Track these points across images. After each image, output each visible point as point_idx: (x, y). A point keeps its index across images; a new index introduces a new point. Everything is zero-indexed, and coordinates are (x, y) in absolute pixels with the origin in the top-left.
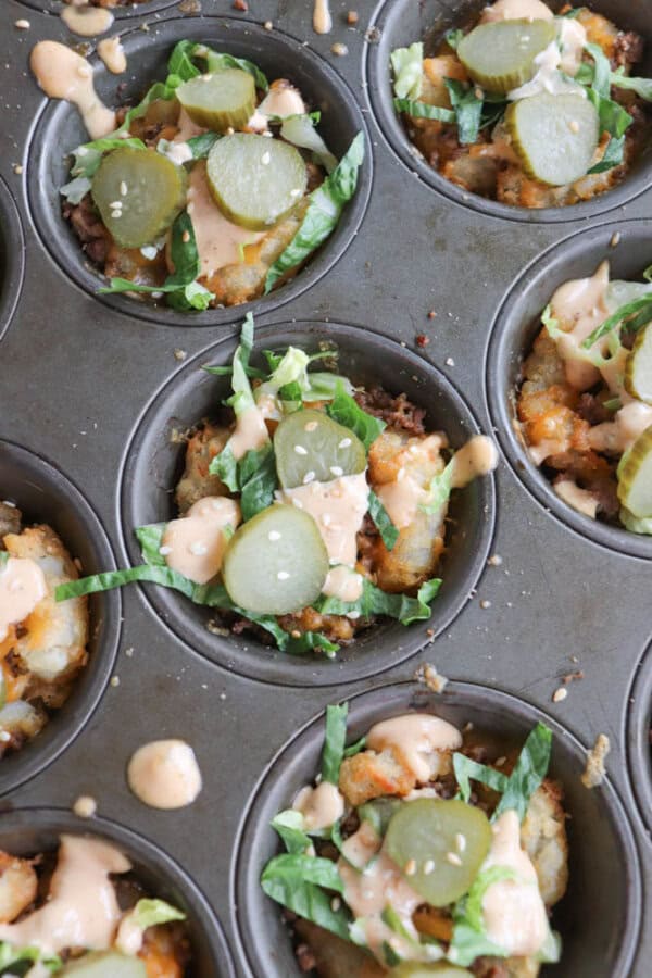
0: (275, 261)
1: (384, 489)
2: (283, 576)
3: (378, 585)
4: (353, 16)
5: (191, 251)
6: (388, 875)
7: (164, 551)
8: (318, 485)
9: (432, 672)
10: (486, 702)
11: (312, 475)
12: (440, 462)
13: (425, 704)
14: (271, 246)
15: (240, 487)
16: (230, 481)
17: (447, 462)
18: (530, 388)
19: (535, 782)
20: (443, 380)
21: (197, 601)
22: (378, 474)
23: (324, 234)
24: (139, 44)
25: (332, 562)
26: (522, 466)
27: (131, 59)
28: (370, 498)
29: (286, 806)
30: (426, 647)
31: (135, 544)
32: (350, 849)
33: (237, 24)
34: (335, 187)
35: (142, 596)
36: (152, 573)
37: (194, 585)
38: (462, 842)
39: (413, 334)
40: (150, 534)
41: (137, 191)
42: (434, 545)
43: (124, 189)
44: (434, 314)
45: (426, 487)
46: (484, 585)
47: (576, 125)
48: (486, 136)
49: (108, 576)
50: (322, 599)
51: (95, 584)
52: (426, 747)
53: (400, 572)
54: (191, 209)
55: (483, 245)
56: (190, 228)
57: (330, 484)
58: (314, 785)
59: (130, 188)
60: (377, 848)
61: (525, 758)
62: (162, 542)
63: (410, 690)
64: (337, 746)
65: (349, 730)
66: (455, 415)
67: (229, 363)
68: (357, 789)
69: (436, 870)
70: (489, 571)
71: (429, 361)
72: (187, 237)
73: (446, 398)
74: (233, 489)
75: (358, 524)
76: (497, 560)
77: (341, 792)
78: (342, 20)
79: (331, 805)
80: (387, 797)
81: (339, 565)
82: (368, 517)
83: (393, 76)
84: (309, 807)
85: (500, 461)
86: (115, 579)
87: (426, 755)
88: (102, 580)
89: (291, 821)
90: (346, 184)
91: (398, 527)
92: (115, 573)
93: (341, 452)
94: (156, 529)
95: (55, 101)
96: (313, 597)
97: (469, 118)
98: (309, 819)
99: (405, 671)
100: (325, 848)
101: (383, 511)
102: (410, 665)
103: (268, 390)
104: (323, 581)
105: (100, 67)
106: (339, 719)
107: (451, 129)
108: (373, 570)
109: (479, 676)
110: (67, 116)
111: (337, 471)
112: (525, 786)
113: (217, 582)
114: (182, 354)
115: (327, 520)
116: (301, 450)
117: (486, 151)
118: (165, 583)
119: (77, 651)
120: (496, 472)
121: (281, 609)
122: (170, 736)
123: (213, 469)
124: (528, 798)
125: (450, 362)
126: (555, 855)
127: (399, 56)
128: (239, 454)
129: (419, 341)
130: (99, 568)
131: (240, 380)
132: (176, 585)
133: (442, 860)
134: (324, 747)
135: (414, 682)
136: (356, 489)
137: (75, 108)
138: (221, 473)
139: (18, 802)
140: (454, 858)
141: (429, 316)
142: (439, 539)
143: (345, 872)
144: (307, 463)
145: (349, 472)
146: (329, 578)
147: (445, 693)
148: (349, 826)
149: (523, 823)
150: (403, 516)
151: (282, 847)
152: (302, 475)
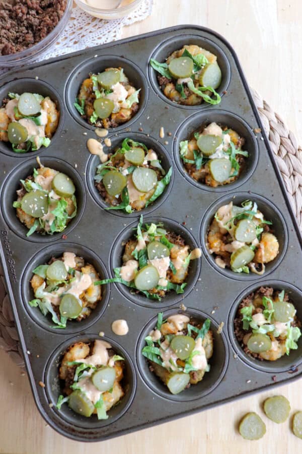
0: (148, 199)
1: (173, 260)
2: (149, 281)
3: (171, 282)
4: (170, 134)
5: (127, 198)
6: (171, 352)
7: (120, 274)
8: (158, 259)
9: (183, 306)
10: (195, 313)
11: (156, 257)
12: (188, 253)
13: (181, 313)
14: (147, 196)
15: (138, 258)
16: (136, 257)
17: (189, 254)
18: (211, 233)
19: (206, 331)
20: (189, 234)
21: (128, 286)
22: (173, 256)
23: (161, 193)
24: (114, 139)
26: (207, 256)
27: (113, 143)
28: (170, 263)
29: (148, 335)
30: (182, 300)
31: (113, 272)
32: (162, 345)
33: (140, 135)
34: (164, 181)
35: (115, 285)
36: (118, 280)
37: (127, 282)
38: (188, 346)
39: (182, 222)
40: (117, 270)
41: (114, 182)
42: (185, 273)
43: (111, 182)
44: (188, 216)
45: (184, 260)
46: (197, 286)
47: (226, 167)
48: (203, 167)
49: (107, 280)
50: (158, 286)
51: (104, 282)
52: (181, 322)
53: (177, 280)
54: (128, 187)
55: (201, 198)
56: (127, 191)
57: (161, 259)
58: (154, 330)
59: (113, 181)
60: (169, 346)
61: (204, 326)
62: (120, 272)
63: (178, 309)
64: (160, 322)
65: (163, 318)
66: (192, 243)
67: (136, 227)
68: (164, 332)
69: (182, 352)
70: (198, 282)
71: (186, 229)
72: (126, 194)
73: (190, 238)
74: (137, 259)
75: (167, 268)
76: (200, 279)
77: (161, 332)
78: (167, 134)
79: (159, 335)
80: (172, 334)
81: (162, 278)
82: (169, 267)
83: (180, 149)
84: (153, 335)
85: (202, 255)
86: (108, 281)
87: (181, 324)
88: (106, 281)
89: (149, 338)
90: (167, 181)
91: (177, 270)
92: (109, 279)
93: (163, 252)
94: (119, 269)
95: (93, 155)
96: (156, 285)
97: (199, 163)
98: (153, 338)
99: (177, 305)
100: (156, 345)
101: (173, 266)
102: (178, 304)
103: (146, 234)
104: (158, 282)
105: (104, 145)
106: (161, 316)
107: (194, 166)
108: (170, 278)
109: (194, 307)
110: (96, 159)
111: (162, 256)
112: (204, 332)
113: (133, 282)
114: (125, 225)
115: (160, 268)
116: (154, 251)
117: (203, 171)
118: (121, 282)
119: (99, 297)
120: (201, 258)
121: (148, 289)
122: (121, 319)
123: (132, 254)
124: (204, 335)
125: (191, 229)
126: (210, 348)
127: (182, 144)
128: (139, 250)
129: (184, 223)
130: (105, 278)
131: (139, 232)
132: (123, 283)
133: (183, 349)
134: (157, 322)
135: (179, 308)
136: (167, 260)
137: (98, 156)
138: (134, 255)
139: (86, 332)
140: (186, 349)
141: (186, 217)
142: (187, 272)
143: (161, 351)
144: (155, 254)
145: (165, 256)
146: (160, 282)
147: (186, 311)
148: (162, 340)
149: (203, 340)
150: (178, 267)
151: (146, 344)
152: (154, 257)
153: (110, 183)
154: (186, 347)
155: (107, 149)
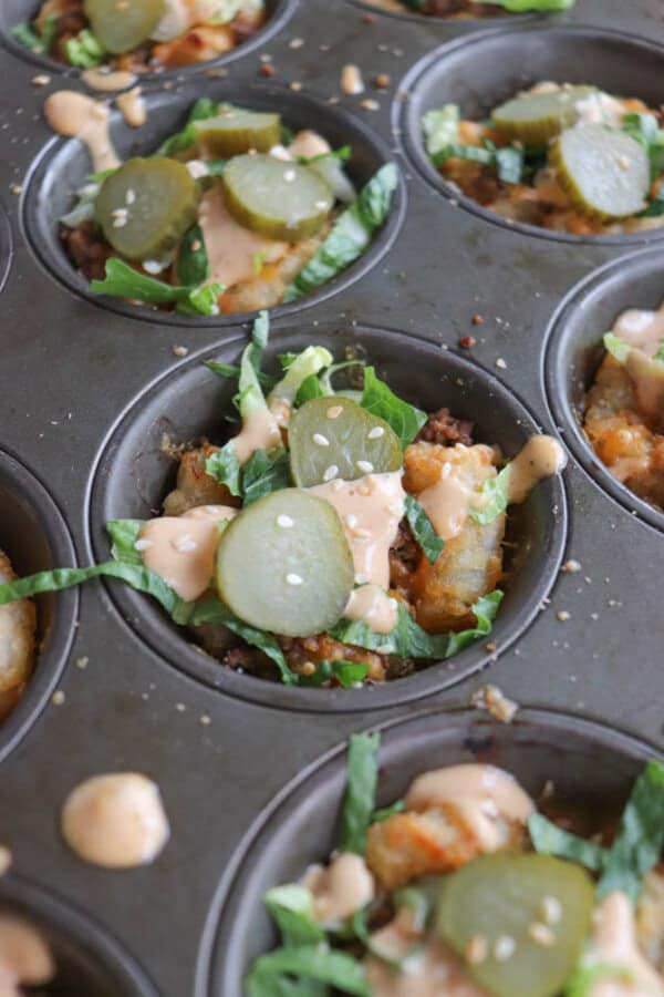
0: (297, 280)
2: (294, 579)
3: (419, 619)
4: (384, 79)
5: (200, 258)
6: (441, 972)
7: (140, 545)
8: (340, 483)
9: (496, 694)
10: (571, 735)
11: (334, 470)
12: (492, 469)
13: (481, 750)
14: (291, 264)
15: (241, 487)
16: (231, 482)
17: (500, 468)
18: (596, 413)
19: (648, 858)
20: (493, 381)
21: (179, 619)
22: (418, 479)
23: (349, 257)
24: (159, 102)
25: (358, 579)
26: (596, 467)
27: (150, 114)
28: (407, 502)
29: (289, 876)
30: (487, 666)
31: (104, 539)
32: (383, 943)
33: (263, 86)
34: (363, 209)
35: (105, 598)
36: (121, 569)
37: (177, 599)
38: (552, 909)
39: (456, 338)
40: (124, 529)
41: (144, 198)
42: (490, 565)
43: (131, 197)
44: (479, 318)
45: (479, 490)
46: (561, 594)
47: (626, 161)
48: (528, 180)
49: (64, 573)
50: (344, 623)
51: (46, 581)
52: (490, 807)
53: (448, 597)
54: (203, 222)
56: (200, 237)
57: (357, 482)
58: (326, 862)
59: (138, 196)
60: (428, 937)
61: (631, 819)
62: (139, 537)
63: (466, 717)
64: (365, 797)
65: (381, 773)
66: (509, 416)
67: (237, 363)
68: (393, 859)
69: (516, 955)
70: (565, 580)
71: (476, 363)
72: (197, 246)
73: (498, 400)
74: (235, 492)
75: (391, 533)
76: (574, 565)
77: (370, 867)
78: (372, 86)
79: (355, 882)
80: (432, 871)
81: (367, 584)
82: (404, 525)
83: (425, 136)
85: (570, 462)
86: (72, 577)
87: (492, 819)
88: (56, 578)
89: (295, 898)
90: (377, 205)
91: (443, 537)
92: (75, 570)
93: (371, 444)
94: (135, 525)
95: (65, 138)
96: (332, 619)
97: (510, 163)
98: (323, 903)
99: (459, 695)
100: (346, 943)
101: (424, 516)
102: (465, 687)
103: (285, 390)
104: (346, 599)
105: (117, 117)
106: (369, 753)
107: (491, 170)
109: (561, 701)
110: (78, 154)
111: (366, 466)
112: (633, 864)
114: (183, 350)
115: (353, 522)
116: (321, 440)
117: (529, 195)
118: (138, 584)
120: (565, 473)
121: (289, 626)
122: (126, 767)
123: (210, 470)
124: (639, 877)
125: (501, 363)
127: (430, 121)
128: (244, 455)
129: (463, 345)
130: (55, 564)
131: (249, 377)
132: (153, 590)
133: (524, 939)
134: (345, 797)
135: (472, 708)
136: (389, 488)
137: (86, 151)
138: (221, 473)
140: (542, 934)
141: (474, 322)
142: (497, 560)
143: (375, 973)
144: (328, 456)
145: (379, 469)
146: (353, 594)
147: (515, 722)
148: (383, 913)
149: (638, 914)
150: (451, 527)
151: (276, 933)
152: (322, 472)
153: (123, 204)
154: (539, 916)
155: (129, 140)
